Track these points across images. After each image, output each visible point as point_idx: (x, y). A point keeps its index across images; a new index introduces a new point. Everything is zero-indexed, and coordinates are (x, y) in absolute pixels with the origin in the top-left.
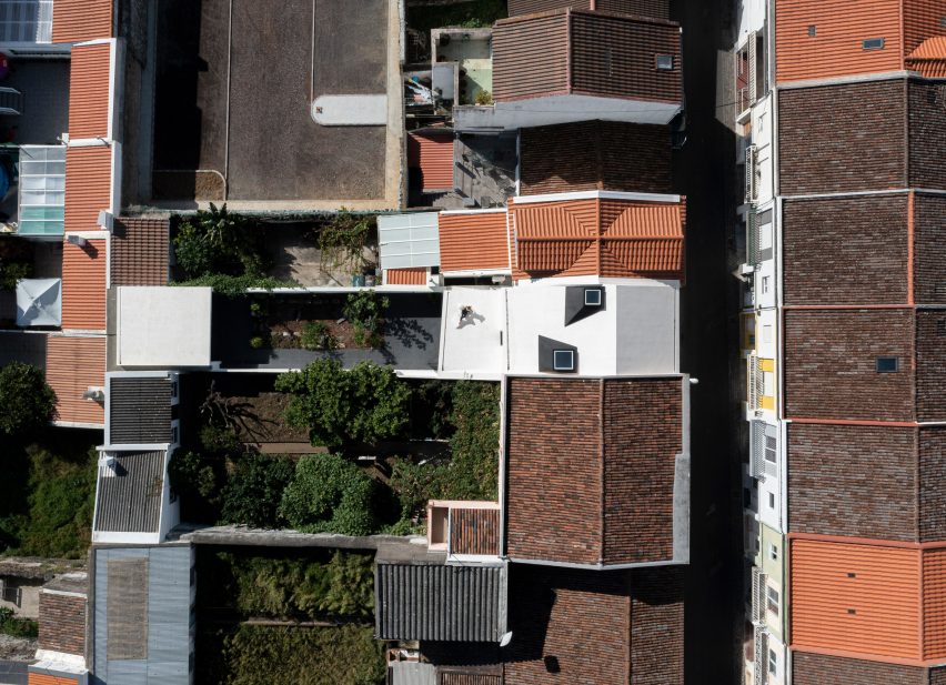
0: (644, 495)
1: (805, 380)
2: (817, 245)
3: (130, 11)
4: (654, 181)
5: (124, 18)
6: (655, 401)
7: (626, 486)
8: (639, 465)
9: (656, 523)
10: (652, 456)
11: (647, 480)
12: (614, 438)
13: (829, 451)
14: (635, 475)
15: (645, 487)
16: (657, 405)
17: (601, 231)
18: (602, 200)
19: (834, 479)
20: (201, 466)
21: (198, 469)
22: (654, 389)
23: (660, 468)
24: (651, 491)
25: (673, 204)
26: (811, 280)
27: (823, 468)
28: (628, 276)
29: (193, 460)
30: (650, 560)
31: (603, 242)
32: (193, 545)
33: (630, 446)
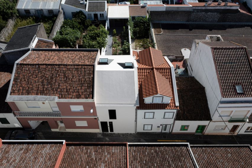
0: (42, 82)
1: (86, 153)
2: (164, 159)
3: (200, 12)
4: (184, 113)
5: (198, 10)
6: (83, 88)
7: (48, 74)
8: (56, 80)
9: (29, 88)
10: (59, 86)
11: (49, 83)
12: (69, 69)
13: (41, 160)
14: (52, 78)
15: (45, 82)
16: (81, 89)
17: (157, 69)
18: (170, 69)
19: (23, 162)
20: (81, 20)
21: (80, 18)
22: (88, 87)
23: (53, 89)
24: (43, 85)
25: (175, 103)
26: (144, 156)
27: (32, 158)
28: (139, 81)
29: (82, 17)
30: (13, 84)
31: (152, 69)
32: (59, 11)
33: (65, 76)
